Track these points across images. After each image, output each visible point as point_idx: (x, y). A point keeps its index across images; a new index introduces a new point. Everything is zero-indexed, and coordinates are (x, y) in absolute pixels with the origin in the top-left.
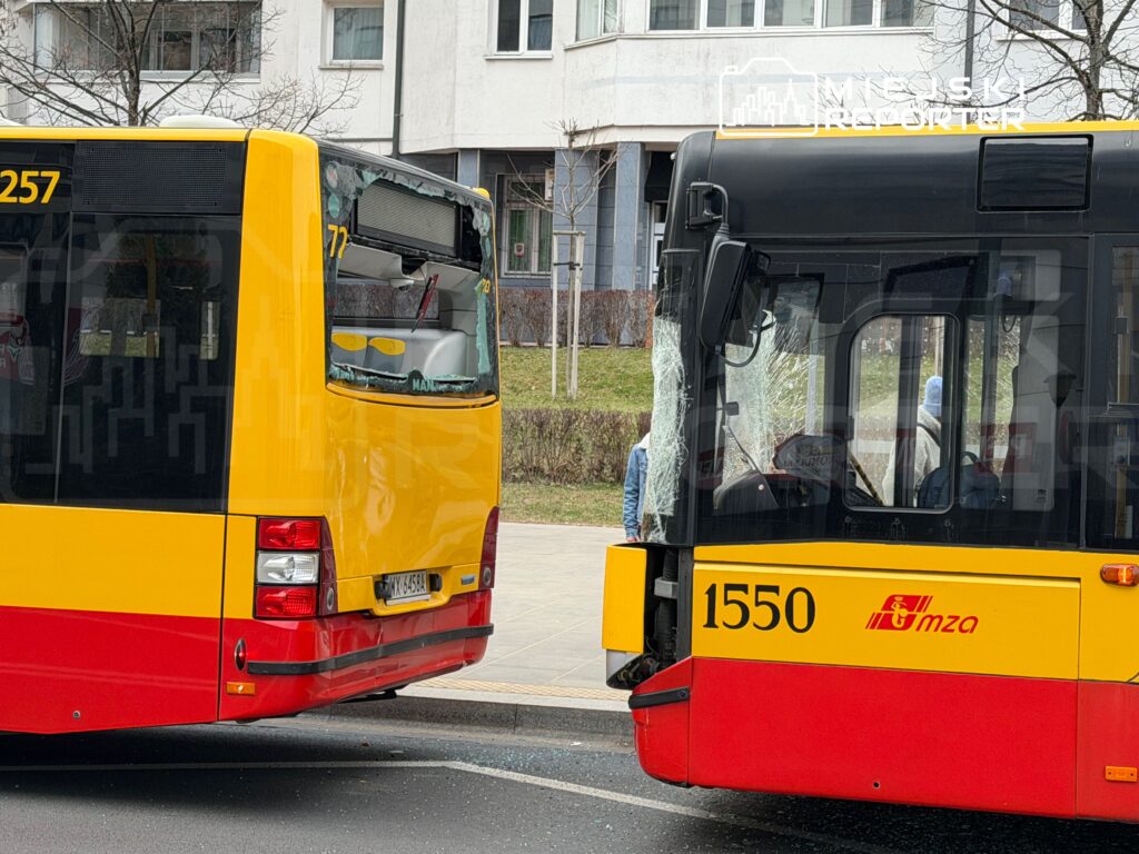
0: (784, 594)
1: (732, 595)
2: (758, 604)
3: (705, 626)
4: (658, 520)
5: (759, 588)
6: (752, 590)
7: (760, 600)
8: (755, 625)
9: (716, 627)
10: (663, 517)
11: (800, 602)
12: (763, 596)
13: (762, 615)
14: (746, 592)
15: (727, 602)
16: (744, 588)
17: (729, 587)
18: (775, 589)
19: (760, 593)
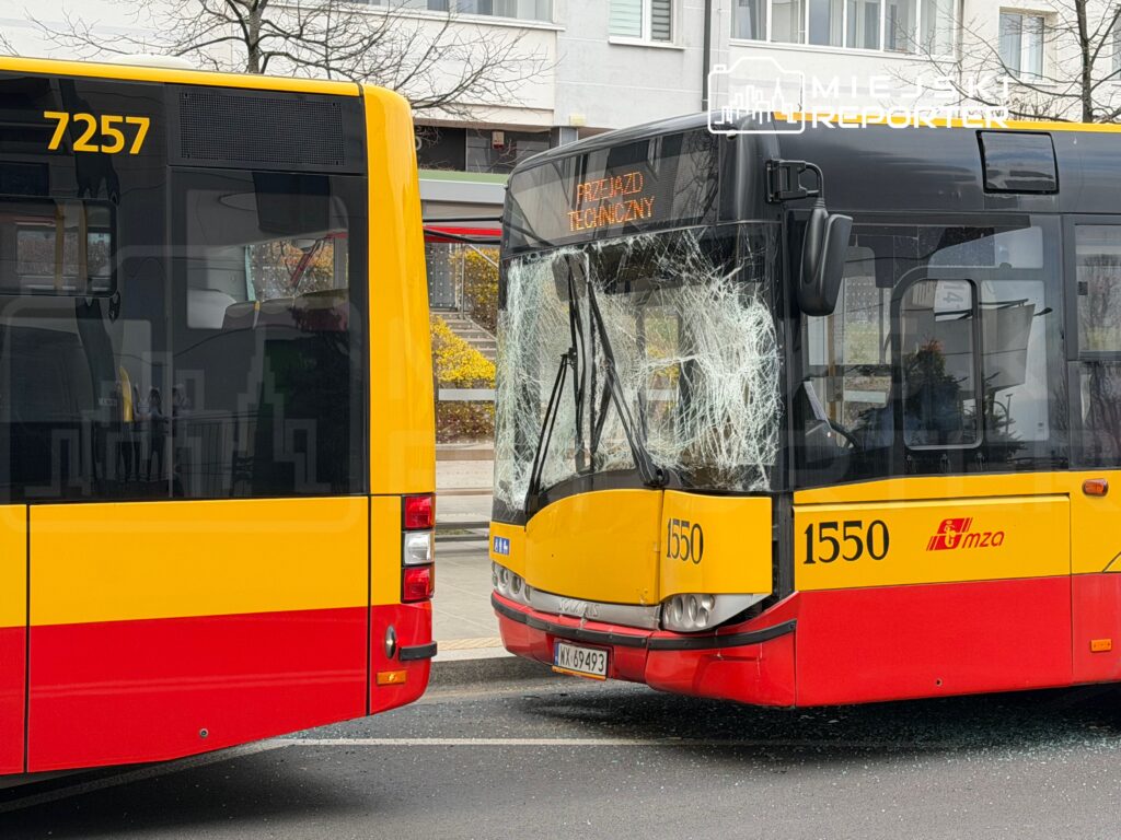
0: (866, 526)
1: (827, 532)
2: (846, 538)
3: (806, 563)
4: (762, 469)
5: (847, 524)
6: (841, 526)
7: (847, 534)
8: (845, 558)
9: (814, 562)
10: (766, 467)
11: (878, 531)
12: (851, 531)
13: (849, 548)
14: (837, 529)
15: (822, 539)
16: (834, 525)
17: (823, 526)
18: (858, 524)
19: (848, 529)
